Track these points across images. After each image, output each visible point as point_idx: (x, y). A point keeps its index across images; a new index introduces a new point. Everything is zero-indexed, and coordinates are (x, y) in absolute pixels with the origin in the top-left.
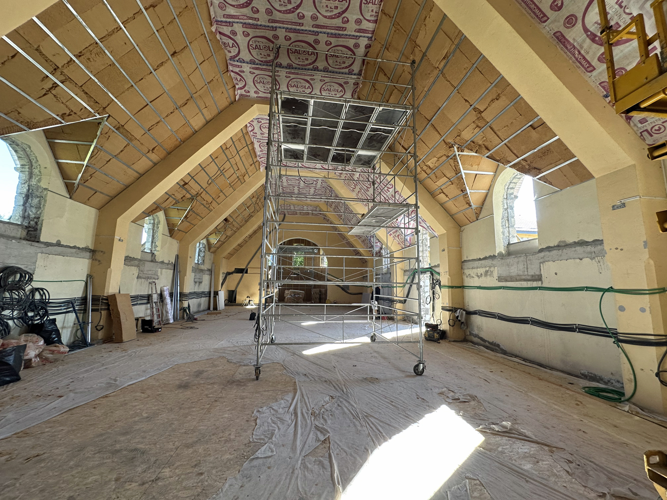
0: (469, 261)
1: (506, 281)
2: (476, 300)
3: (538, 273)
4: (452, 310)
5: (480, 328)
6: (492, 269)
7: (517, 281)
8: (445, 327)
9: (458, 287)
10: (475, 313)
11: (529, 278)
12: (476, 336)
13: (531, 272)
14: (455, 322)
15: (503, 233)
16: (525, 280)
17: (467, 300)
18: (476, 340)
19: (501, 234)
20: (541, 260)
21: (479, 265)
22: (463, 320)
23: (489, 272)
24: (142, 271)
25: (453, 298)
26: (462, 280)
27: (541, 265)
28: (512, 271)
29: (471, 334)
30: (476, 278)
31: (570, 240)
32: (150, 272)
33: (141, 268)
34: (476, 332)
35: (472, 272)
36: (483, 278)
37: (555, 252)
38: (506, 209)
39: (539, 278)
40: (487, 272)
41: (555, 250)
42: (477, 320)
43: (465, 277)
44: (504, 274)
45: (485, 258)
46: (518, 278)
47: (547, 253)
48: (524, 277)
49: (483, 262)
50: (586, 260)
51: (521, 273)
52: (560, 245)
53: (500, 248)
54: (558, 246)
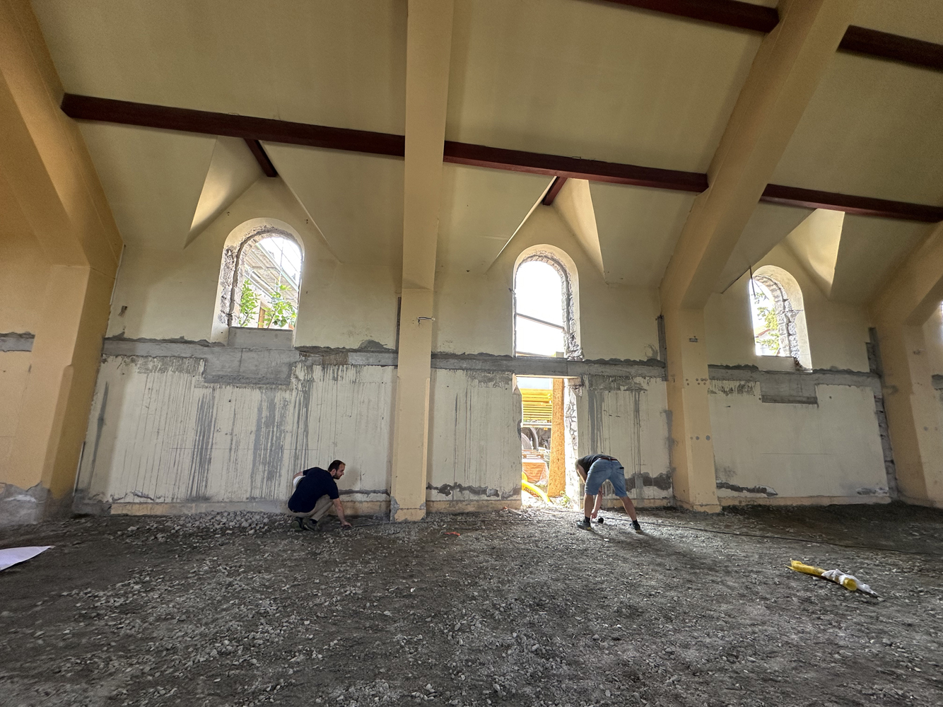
3: (813, 395)
13: (806, 394)
20: (816, 383)
21: (729, 376)
27: (816, 388)
41: (828, 374)
44: (771, 392)
45: (738, 367)
46: (791, 399)
47: (821, 375)
48: (798, 399)
49: (736, 372)
50: (854, 388)
51: (794, 394)
54: (830, 370)
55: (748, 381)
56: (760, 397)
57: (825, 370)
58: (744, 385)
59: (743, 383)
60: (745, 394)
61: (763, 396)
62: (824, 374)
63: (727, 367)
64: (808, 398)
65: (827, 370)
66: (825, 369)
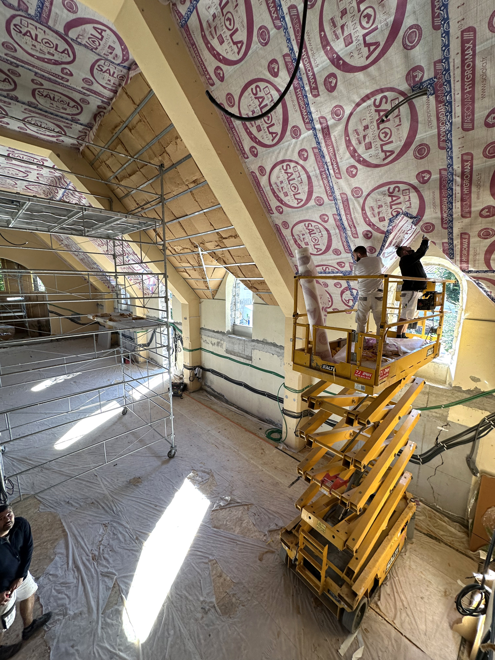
0: (206, 329)
1: (231, 354)
2: (211, 361)
3: (250, 355)
4: (192, 369)
5: (212, 382)
6: (222, 342)
7: (237, 356)
8: (186, 380)
9: (197, 350)
10: (208, 370)
11: (245, 357)
12: (209, 387)
13: (247, 353)
14: (194, 378)
15: (231, 315)
16: (242, 357)
17: (203, 359)
18: (209, 389)
19: (230, 316)
20: (253, 347)
21: (213, 336)
22: (200, 376)
23: (220, 343)
25: (193, 359)
26: (200, 344)
27: (253, 351)
28: (235, 348)
29: (205, 385)
30: (211, 345)
31: (270, 340)
34: (209, 384)
35: (209, 339)
36: (215, 347)
37: (260, 345)
38: (234, 296)
39: (250, 359)
40: (218, 343)
41: (261, 343)
42: (210, 375)
43: (202, 341)
44: (230, 349)
45: (217, 332)
46: (238, 354)
47: (256, 344)
48: (242, 355)
49: (216, 334)
51: (240, 352)
53: (228, 328)
54: (263, 341)
55: (221, 340)
57: (259, 341)
60: (219, 347)
61: (226, 350)
63: (214, 331)
64: (247, 356)
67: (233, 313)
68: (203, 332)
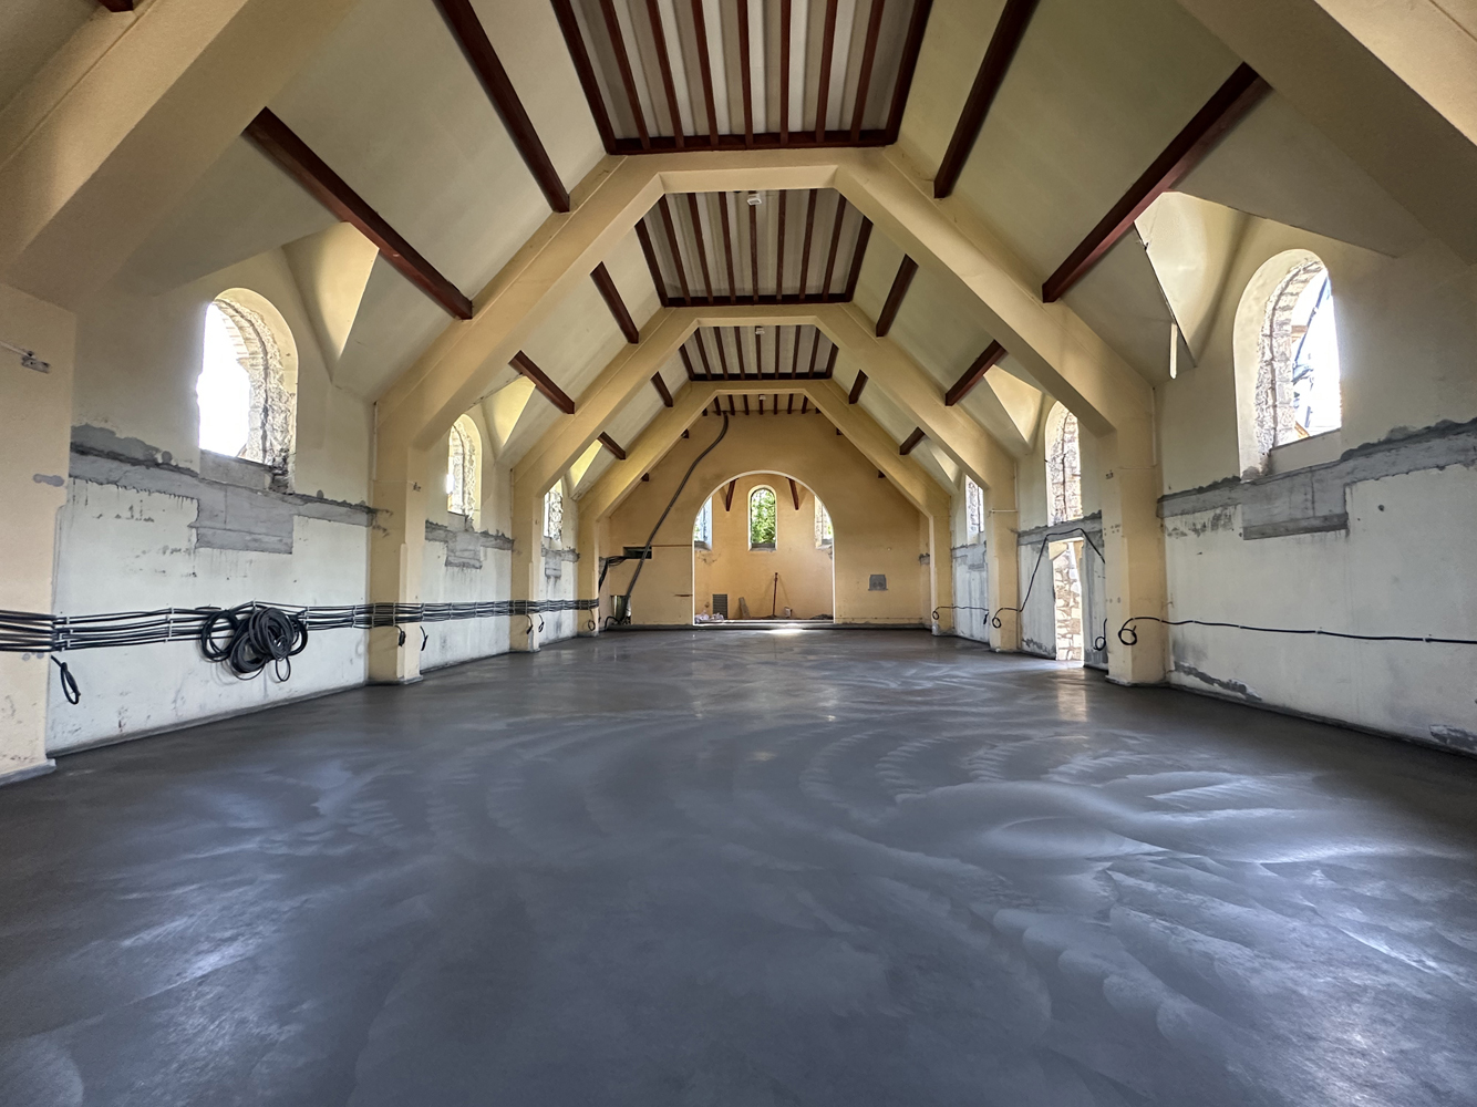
0: (1176, 496)
1: (1263, 535)
3: (1338, 510)
6: (1230, 510)
7: (1288, 533)
11: (1317, 523)
12: (1192, 672)
13: (1322, 511)
15: (1260, 422)
16: (1307, 531)
18: (1190, 678)
19: (1253, 425)
20: (1348, 480)
21: (1199, 506)
23: (1223, 517)
24: (452, 551)
27: (1348, 490)
28: (1276, 511)
30: (1192, 535)
31: (1418, 424)
32: (466, 554)
33: (451, 544)
34: (1190, 662)
35: (1183, 521)
36: (1208, 535)
37: (1379, 457)
38: (1270, 363)
39: (1340, 521)
40: (1217, 518)
41: (1380, 451)
42: (1193, 635)
44: (1259, 521)
45: (1214, 486)
46: (1291, 526)
47: (1362, 460)
48: (1304, 524)
49: (1208, 495)
50: (1455, 470)
51: (1299, 515)
52: (1394, 438)
53: (1252, 459)
54: (1388, 441)
55: (1225, 506)
56: (1242, 531)
57: (1373, 445)
58: (1220, 515)
59: (1218, 511)
60: (1220, 529)
61: (1245, 529)
62: (1368, 455)
63: (1201, 490)
64: (1326, 518)
65: (1380, 443)
66: (1375, 441)
67: (1269, 414)
68: (1168, 506)
